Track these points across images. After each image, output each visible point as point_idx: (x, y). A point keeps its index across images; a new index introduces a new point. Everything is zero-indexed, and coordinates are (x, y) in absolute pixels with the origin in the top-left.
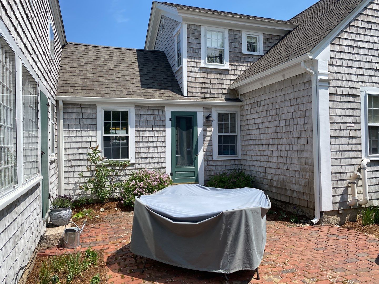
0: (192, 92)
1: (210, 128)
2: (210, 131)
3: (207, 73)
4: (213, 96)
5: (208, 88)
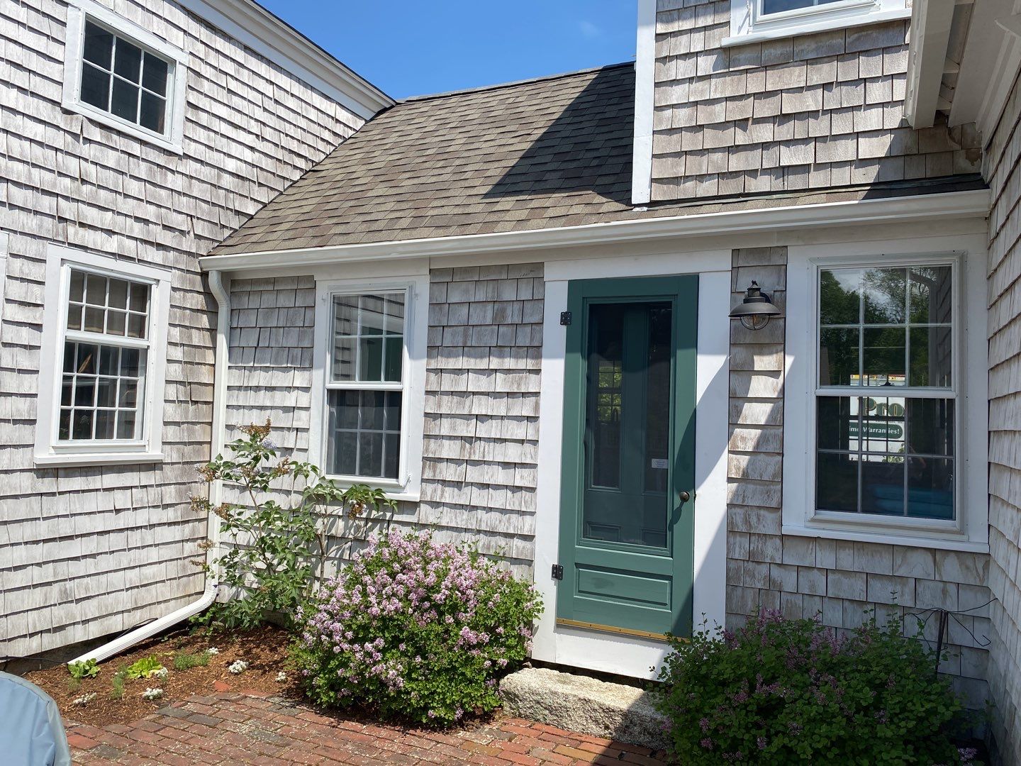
0: (675, 180)
2: (774, 374)
3: (766, 68)
4: (795, 182)
5: (765, 146)
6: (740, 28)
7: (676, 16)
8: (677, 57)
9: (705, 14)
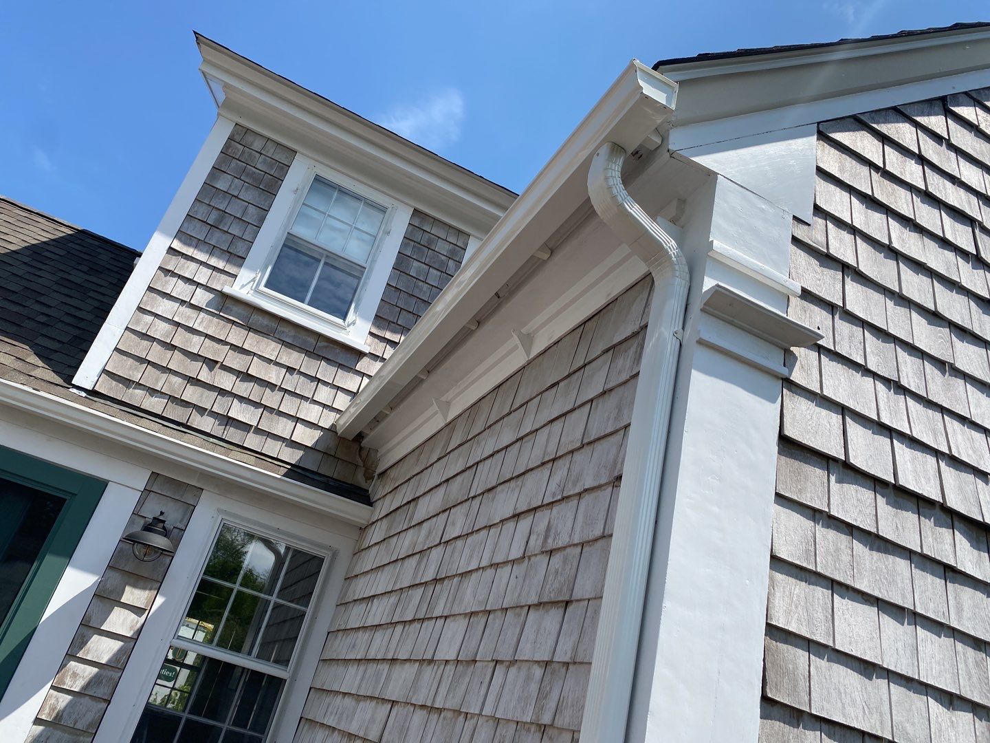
1: (144, 588)
2: (138, 611)
3: (250, 329)
5: (222, 392)
6: (243, 286)
7: (194, 243)
8: (180, 277)
9: (219, 257)
